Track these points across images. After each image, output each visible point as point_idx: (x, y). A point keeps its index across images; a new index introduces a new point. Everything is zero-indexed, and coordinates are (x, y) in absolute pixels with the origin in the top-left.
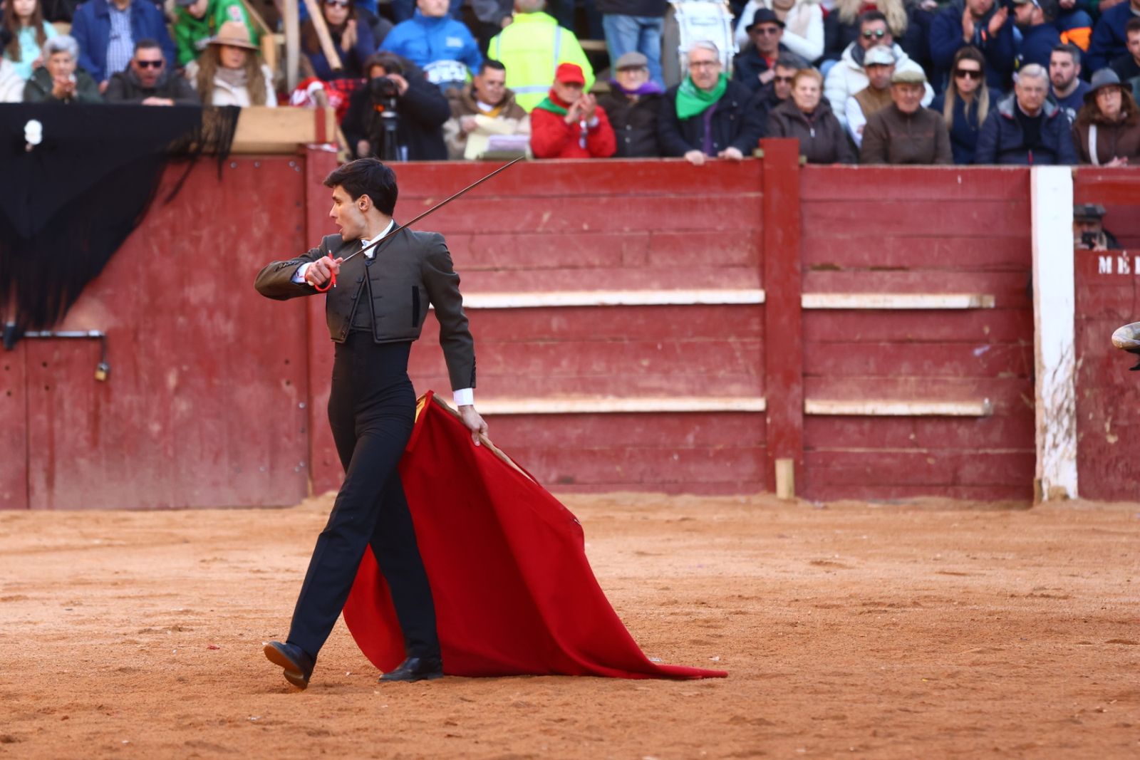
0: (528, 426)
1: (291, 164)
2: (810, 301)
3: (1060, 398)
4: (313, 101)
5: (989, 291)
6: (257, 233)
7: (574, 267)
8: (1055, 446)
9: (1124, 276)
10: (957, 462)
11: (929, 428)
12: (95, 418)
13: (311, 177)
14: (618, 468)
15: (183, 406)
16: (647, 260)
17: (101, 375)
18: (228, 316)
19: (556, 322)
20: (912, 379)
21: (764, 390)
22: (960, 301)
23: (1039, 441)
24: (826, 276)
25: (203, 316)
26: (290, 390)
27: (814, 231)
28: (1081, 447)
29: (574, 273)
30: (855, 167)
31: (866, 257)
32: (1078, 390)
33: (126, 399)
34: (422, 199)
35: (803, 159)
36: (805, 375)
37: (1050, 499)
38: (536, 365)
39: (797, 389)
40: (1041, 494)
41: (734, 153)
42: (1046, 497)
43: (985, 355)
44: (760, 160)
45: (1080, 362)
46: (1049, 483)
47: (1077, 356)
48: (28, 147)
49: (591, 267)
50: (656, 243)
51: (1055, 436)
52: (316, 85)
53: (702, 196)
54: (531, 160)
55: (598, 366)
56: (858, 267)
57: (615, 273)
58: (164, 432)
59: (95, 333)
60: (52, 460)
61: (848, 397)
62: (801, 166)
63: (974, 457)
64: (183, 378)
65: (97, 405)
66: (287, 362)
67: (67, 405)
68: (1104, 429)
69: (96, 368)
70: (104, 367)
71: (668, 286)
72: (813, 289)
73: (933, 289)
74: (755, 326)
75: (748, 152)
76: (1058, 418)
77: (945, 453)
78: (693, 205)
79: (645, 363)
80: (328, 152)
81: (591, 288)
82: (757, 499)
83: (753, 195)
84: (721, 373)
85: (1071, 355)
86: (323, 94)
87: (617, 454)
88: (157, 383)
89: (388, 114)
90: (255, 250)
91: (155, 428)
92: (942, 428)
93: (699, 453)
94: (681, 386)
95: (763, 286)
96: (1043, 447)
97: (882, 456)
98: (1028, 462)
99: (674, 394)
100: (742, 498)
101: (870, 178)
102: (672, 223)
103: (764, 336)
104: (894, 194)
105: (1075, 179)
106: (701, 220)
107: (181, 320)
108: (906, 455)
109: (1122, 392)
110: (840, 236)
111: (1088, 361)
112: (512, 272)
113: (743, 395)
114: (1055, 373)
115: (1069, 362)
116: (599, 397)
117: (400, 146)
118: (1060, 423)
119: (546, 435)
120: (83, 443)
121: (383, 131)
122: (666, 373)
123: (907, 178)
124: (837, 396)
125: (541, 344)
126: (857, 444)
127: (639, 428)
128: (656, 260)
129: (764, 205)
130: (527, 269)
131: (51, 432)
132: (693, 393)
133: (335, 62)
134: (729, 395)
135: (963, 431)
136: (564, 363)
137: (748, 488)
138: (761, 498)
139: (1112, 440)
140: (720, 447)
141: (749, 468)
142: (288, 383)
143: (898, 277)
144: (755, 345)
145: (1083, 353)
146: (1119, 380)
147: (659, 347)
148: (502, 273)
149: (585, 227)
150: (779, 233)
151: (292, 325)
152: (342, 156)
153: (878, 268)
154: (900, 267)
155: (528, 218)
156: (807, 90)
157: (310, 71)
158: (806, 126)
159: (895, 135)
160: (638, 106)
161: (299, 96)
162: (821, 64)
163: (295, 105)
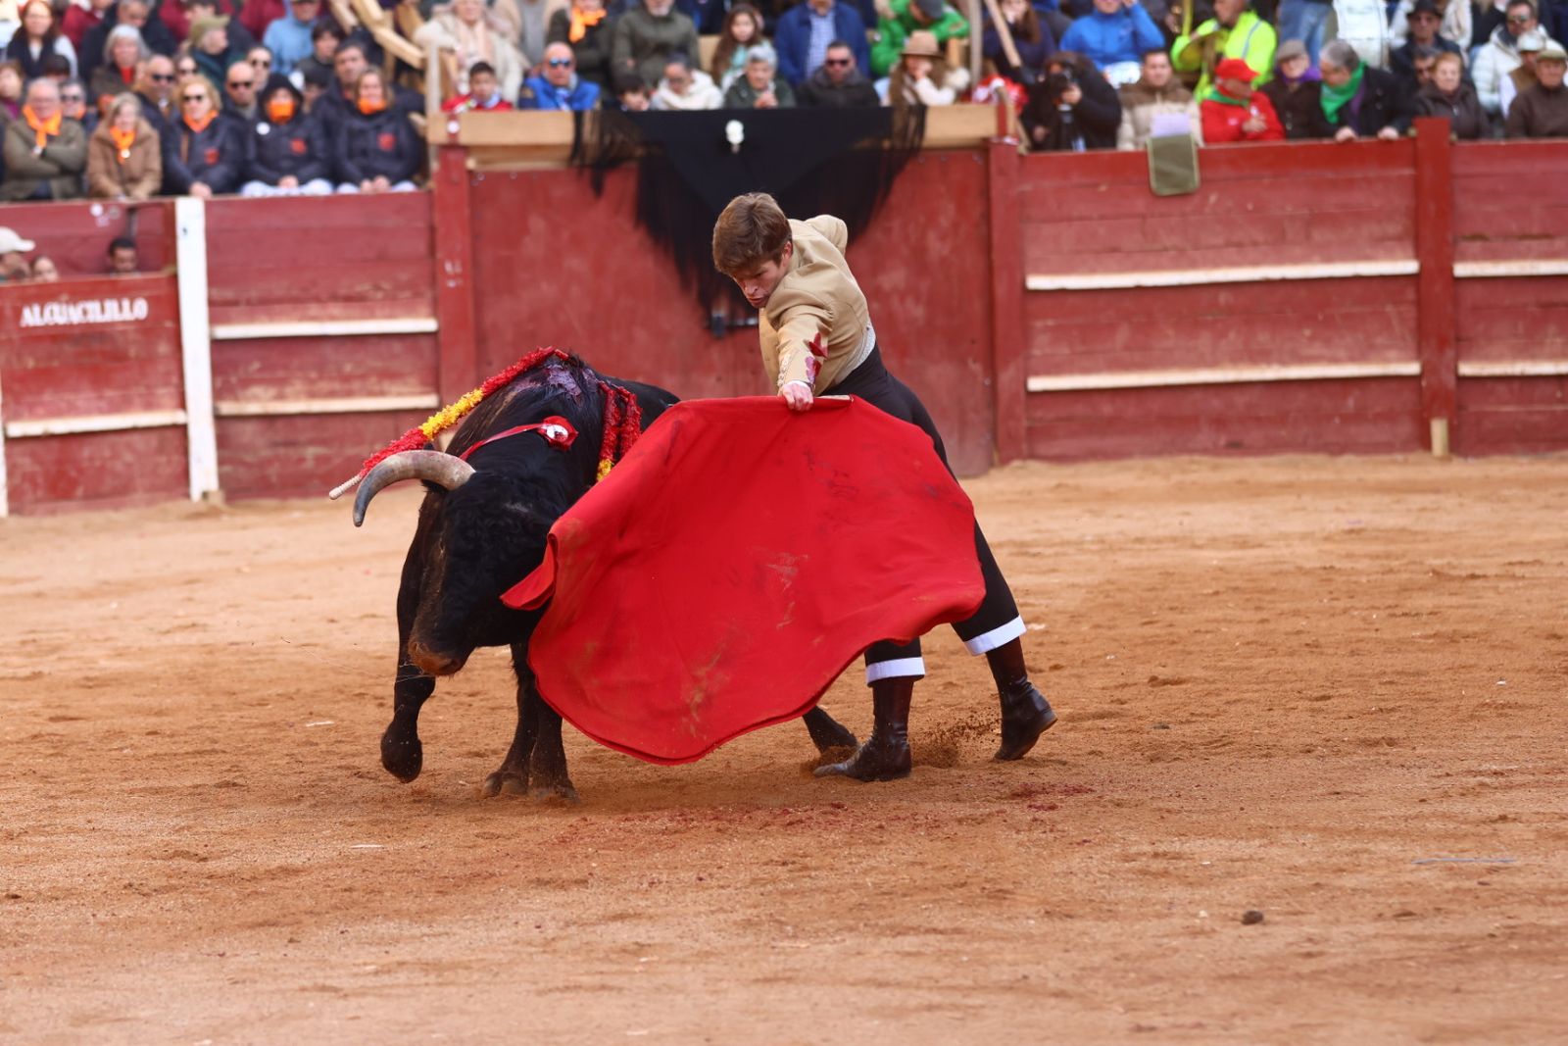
0: (1198, 395)
1: (976, 158)
2: (1462, 269)
4: (995, 98)
6: (944, 222)
7: (1239, 245)
13: (993, 168)
14: (1283, 433)
16: (1308, 237)
18: (918, 300)
19: (1223, 297)
20: (1559, 340)
21: (1419, 354)
24: (1477, 246)
25: (895, 302)
26: (976, 367)
27: (1464, 203)
29: (1240, 251)
30: (1503, 143)
31: (1514, 227)
34: (1097, 185)
35: (1454, 137)
36: (1458, 339)
38: (1204, 340)
39: (1450, 353)
41: (1390, 132)
44: (1414, 140)
48: (736, 149)
49: (1255, 244)
50: (1318, 219)
52: (998, 83)
53: (1358, 174)
54: (1201, 144)
55: (1263, 337)
56: (1507, 236)
57: (1278, 248)
61: (1499, 358)
62: (1452, 144)
66: (973, 342)
71: (1328, 259)
72: (1465, 258)
74: (1410, 294)
75: (1403, 132)
78: (1351, 184)
79: (1307, 332)
80: (1009, 145)
81: (1256, 264)
82: (1413, 457)
83: (1408, 172)
84: (1379, 340)
86: (1004, 91)
87: (1281, 419)
89: (1065, 108)
90: (943, 238)
93: (1358, 417)
94: (1342, 353)
95: (1418, 255)
97: (1530, 413)
99: (1334, 360)
100: (1399, 457)
101: (1518, 152)
102: (1332, 201)
103: (1419, 304)
104: (1539, 167)
106: (1359, 198)
108: (1553, 412)
110: (1492, 208)
112: (1181, 251)
113: (1400, 360)
116: (1264, 366)
117: (1076, 138)
119: (1216, 403)
121: (1060, 123)
122: (1327, 342)
123: (1551, 150)
124: (1488, 358)
125: (1210, 318)
126: (1506, 403)
127: (1301, 397)
128: (1318, 235)
129: (1417, 184)
130: (1196, 247)
132: (1353, 359)
133: (1015, 59)
134: (1387, 361)
136: (1232, 335)
137: (1406, 447)
138: (1418, 456)
140: (1378, 409)
141: (1405, 428)
142: (975, 361)
143: (1543, 245)
144: (1410, 312)
148: (1172, 252)
149: (1250, 207)
150: (1432, 207)
151: (977, 307)
152: (1022, 149)
153: (1525, 236)
154: (1546, 236)
155: (1196, 200)
156: (1447, 73)
157: (992, 68)
158: (1449, 106)
159: (1540, 111)
160: (1297, 93)
161: (981, 93)
162: (1469, 50)
163: (978, 102)
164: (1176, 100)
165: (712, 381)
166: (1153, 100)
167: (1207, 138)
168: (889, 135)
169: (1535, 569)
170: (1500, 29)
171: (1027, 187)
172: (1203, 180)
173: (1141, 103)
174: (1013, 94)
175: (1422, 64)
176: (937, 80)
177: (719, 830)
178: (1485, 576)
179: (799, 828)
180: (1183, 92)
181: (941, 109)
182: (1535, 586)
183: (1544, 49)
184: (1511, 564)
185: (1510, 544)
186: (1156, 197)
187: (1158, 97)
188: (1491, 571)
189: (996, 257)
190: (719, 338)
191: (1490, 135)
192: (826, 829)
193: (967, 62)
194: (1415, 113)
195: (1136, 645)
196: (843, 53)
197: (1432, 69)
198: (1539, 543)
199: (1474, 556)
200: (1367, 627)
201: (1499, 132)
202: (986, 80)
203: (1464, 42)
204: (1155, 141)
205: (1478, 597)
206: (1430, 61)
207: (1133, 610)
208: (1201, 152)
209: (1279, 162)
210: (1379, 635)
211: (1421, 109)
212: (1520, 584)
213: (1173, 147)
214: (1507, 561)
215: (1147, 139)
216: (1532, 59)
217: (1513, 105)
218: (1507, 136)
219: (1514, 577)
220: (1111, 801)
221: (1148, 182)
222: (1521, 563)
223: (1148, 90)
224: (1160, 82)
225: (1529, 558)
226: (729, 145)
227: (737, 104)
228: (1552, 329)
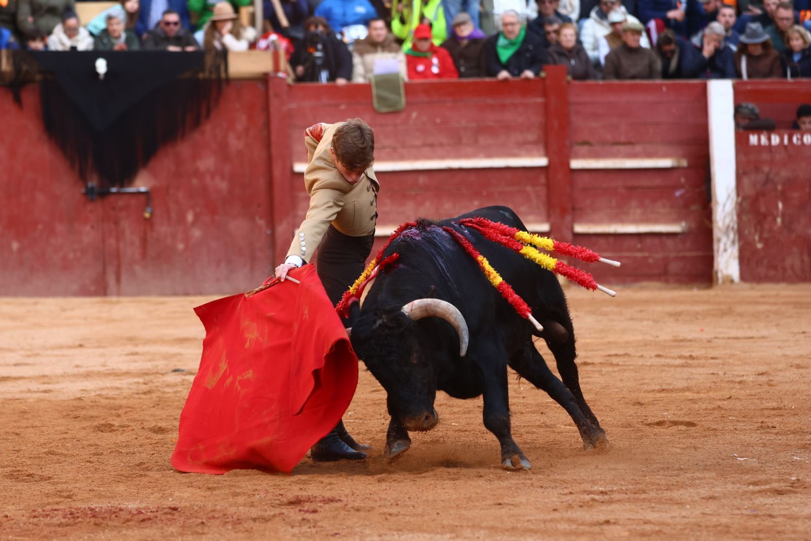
1: (260, 86)
2: (576, 164)
3: (728, 221)
5: (684, 156)
6: (240, 127)
7: (432, 146)
8: (725, 250)
9: (765, 147)
10: (666, 262)
11: (649, 241)
12: (144, 242)
13: (271, 93)
15: (197, 233)
16: (476, 141)
17: (147, 215)
18: (223, 177)
19: (422, 179)
20: (639, 211)
21: (548, 218)
22: (666, 163)
23: (715, 247)
24: (585, 149)
25: (208, 179)
26: (261, 222)
27: (577, 121)
28: (741, 251)
29: (432, 149)
30: (601, 82)
31: (609, 137)
32: (739, 216)
33: (163, 229)
34: (338, 105)
35: (569, 78)
36: (574, 209)
37: (724, 282)
38: (410, 206)
39: (568, 218)
40: (717, 279)
41: (529, 74)
42: (720, 281)
43: (682, 196)
44: (543, 79)
45: (740, 199)
46: (721, 271)
47: (738, 195)
48: (102, 77)
49: (441, 145)
50: (482, 130)
51: (725, 244)
52: (273, 37)
53: (508, 101)
54: (406, 80)
56: (604, 143)
57: (457, 148)
58: (186, 249)
59: (143, 189)
60: (119, 267)
61: (600, 222)
62: (568, 83)
63: (676, 258)
64: (197, 217)
65: (145, 233)
66: (259, 206)
67: (128, 233)
68: (754, 240)
69: (144, 211)
70: (149, 210)
71: (489, 156)
72: (578, 156)
73: (650, 155)
74: (542, 179)
75: (537, 74)
76: (726, 233)
77: (659, 256)
78: (503, 107)
80: (281, 79)
81: (442, 157)
83: (540, 100)
84: (522, 209)
85: (733, 195)
88: (181, 219)
89: (318, 54)
90: (239, 138)
91: (181, 246)
92: (656, 241)
95: (547, 154)
96: (718, 251)
97: (621, 258)
98: (709, 260)
101: (610, 89)
102: (491, 118)
103: (548, 186)
104: (625, 98)
105: (735, 88)
106: (509, 116)
107: (195, 181)
108: (635, 258)
109: (765, 216)
110: (594, 124)
111: (744, 198)
112: (394, 149)
114: (724, 205)
115: (732, 199)
117: (322, 73)
118: (728, 236)
120: (137, 256)
121: (314, 63)
123: (632, 88)
124: (593, 222)
125: (413, 193)
128: (482, 140)
129: (546, 106)
130: (404, 146)
131: (118, 250)
133: (284, 22)
134: (527, 222)
135: (669, 242)
139: (759, 246)
142: (260, 218)
143: (628, 149)
144: (542, 191)
145: (741, 194)
146: (763, 209)
147: (485, 193)
148: (388, 150)
149: (438, 121)
150: (556, 123)
151: (262, 182)
152: (290, 80)
153: (616, 143)
154: (629, 143)
155: (403, 116)
156: (568, 36)
157: (269, 28)
158: (569, 59)
159: (626, 62)
160: (467, 47)
161: (263, 44)
162: (578, 21)
163: (260, 49)
164: (391, 51)
165: (87, 228)
166: (376, 51)
167: (410, 76)
168: (203, 70)
169: (625, 359)
170: (596, 9)
171: (293, 105)
172: (408, 103)
173: (368, 52)
174: (283, 45)
175: (550, 28)
176: (237, 34)
177: (96, 524)
178: (593, 364)
179: (148, 523)
180: (395, 45)
181: (239, 54)
182: (625, 370)
183: (626, 20)
184: (609, 356)
185: (609, 343)
186: (376, 112)
187: (379, 49)
188: (597, 360)
189: (274, 150)
190: (92, 200)
191: (595, 77)
192: (166, 524)
193: (253, 23)
194: (547, 62)
195: (368, 405)
196: (173, 17)
197: (557, 32)
198: (628, 343)
199: (586, 351)
200: (517, 395)
201: (599, 75)
202: (265, 35)
203: (574, 16)
204: (376, 77)
205: (589, 377)
206: (555, 26)
207: (365, 382)
208: (407, 86)
209: (456, 92)
210: (525, 401)
211: (550, 60)
212: (616, 369)
213: (388, 81)
214: (607, 354)
215: (370, 76)
216: (619, 27)
217: (607, 58)
218: (604, 78)
219: (611, 364)
220: (353, 508)
221: (372, 103)
222: (616, 355)
223: (371, 45)
224: (380, 39)
225: (621, 352)
226: (97, 74)
227: (101, 47)
228: (634, 203)
